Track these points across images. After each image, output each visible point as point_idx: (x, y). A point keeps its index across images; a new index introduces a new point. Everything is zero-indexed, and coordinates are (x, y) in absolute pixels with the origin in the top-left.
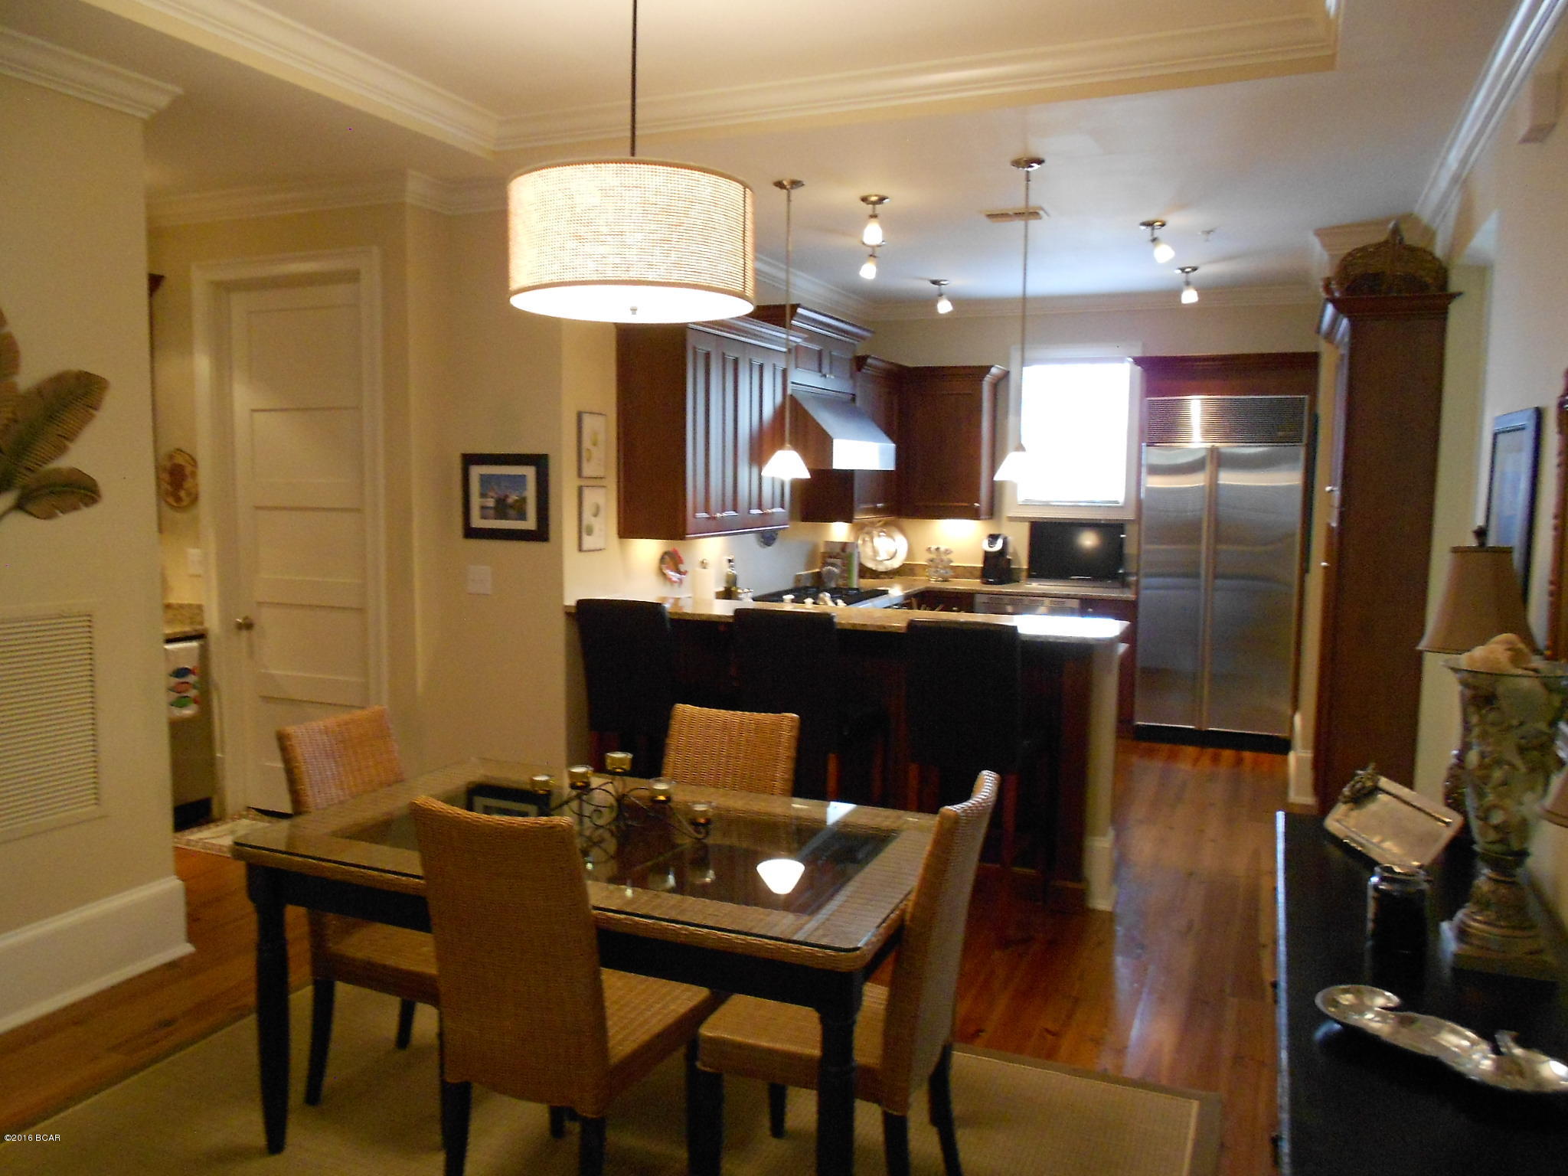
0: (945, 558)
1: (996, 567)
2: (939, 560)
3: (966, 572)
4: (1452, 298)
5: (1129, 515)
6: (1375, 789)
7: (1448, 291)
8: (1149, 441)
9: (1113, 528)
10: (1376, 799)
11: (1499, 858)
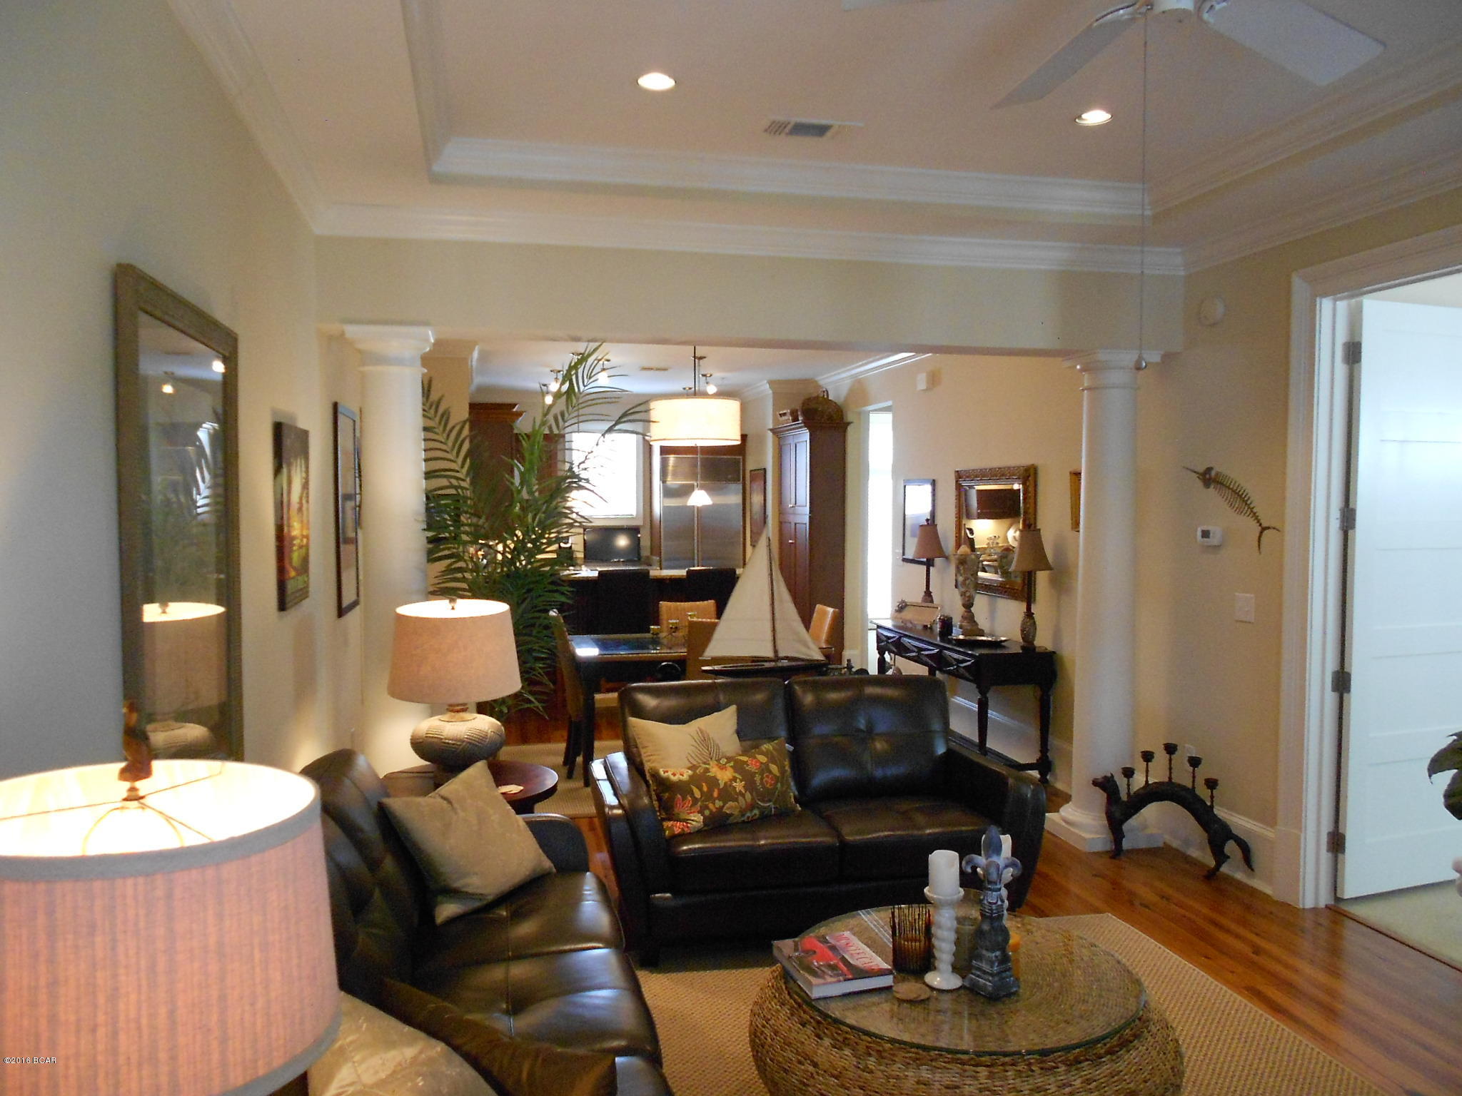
4: (849, 424)
5: (639, 523)
6: (906, 605)
7: (845, 420)
8: (663, 480)
9: (632, 531)
10: (907, 608)
11: (968, 605)
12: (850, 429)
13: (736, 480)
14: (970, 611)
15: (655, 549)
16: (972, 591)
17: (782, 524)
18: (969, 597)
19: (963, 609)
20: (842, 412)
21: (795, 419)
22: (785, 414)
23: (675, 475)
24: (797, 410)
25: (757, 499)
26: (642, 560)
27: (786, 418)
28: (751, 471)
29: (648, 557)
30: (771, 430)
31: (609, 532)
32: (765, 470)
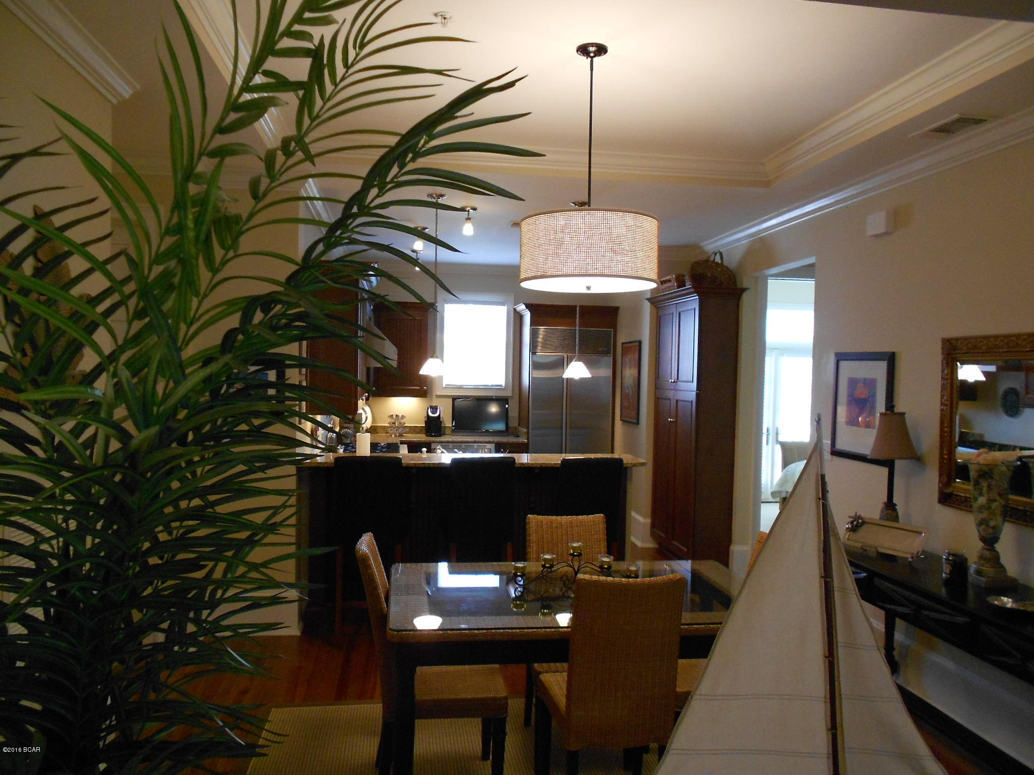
0: (402, 421)
1: (433, 426)
2: (397, 421)
3: (414, 430)
4: (744, 290)
5: (508, 394)
6: (864, 523)
7: (739, 286)
8: (533, 351)
9: (502, 401)
10: (864, 527)
11: (990, 541)
12: (746, 297)
13: (606, 353)
14: (993, 549)
15: (523, 420)
16: (999, 519)
17: (658, 399)
18: (993, 528)
19: (981, 544)
20: (735, 277)
21: (681, 284)
22: (669, 281)
23: (545, 346)
24: (684, 276)
25: (629, 373)
26: (510, 431)
27: (669, 284)
28: (623, 343)
29: (515, 428)
30: (648, 299)
31: (481, 401)
32: (640, 342)
